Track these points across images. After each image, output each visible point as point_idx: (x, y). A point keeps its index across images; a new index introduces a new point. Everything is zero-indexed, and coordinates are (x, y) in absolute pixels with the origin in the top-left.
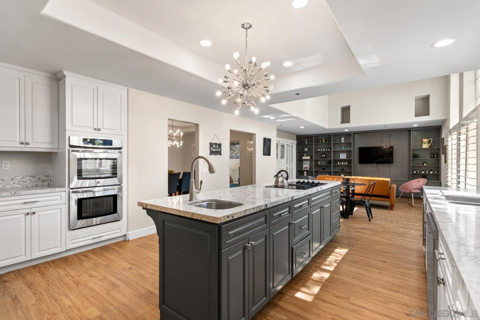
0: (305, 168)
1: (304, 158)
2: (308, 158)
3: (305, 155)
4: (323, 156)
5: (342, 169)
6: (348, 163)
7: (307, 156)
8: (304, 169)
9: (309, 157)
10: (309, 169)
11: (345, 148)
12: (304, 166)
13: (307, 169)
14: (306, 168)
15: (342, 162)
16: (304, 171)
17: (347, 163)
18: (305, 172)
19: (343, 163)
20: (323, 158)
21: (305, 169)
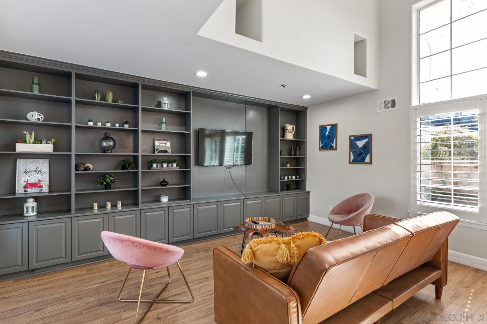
0: (25, 187)
1: (20, 148)
2: (47, 148)
3: (28, 136)
4: (105, 144)
5: (164, 181)
6: (177, 166)
7: (38, 140)
8: (20, 190)
9: (52, 146)
10: (46, 189)
11: (169, 127)
12: (21, 180)
13: (36, 190)
14: (33, 185)
15: (165, 162)
16: (24, 200)
17: (175, 165)
18: (31, 203)
19: (165, 165)
20: (104, 150)
21: (29, 190)
